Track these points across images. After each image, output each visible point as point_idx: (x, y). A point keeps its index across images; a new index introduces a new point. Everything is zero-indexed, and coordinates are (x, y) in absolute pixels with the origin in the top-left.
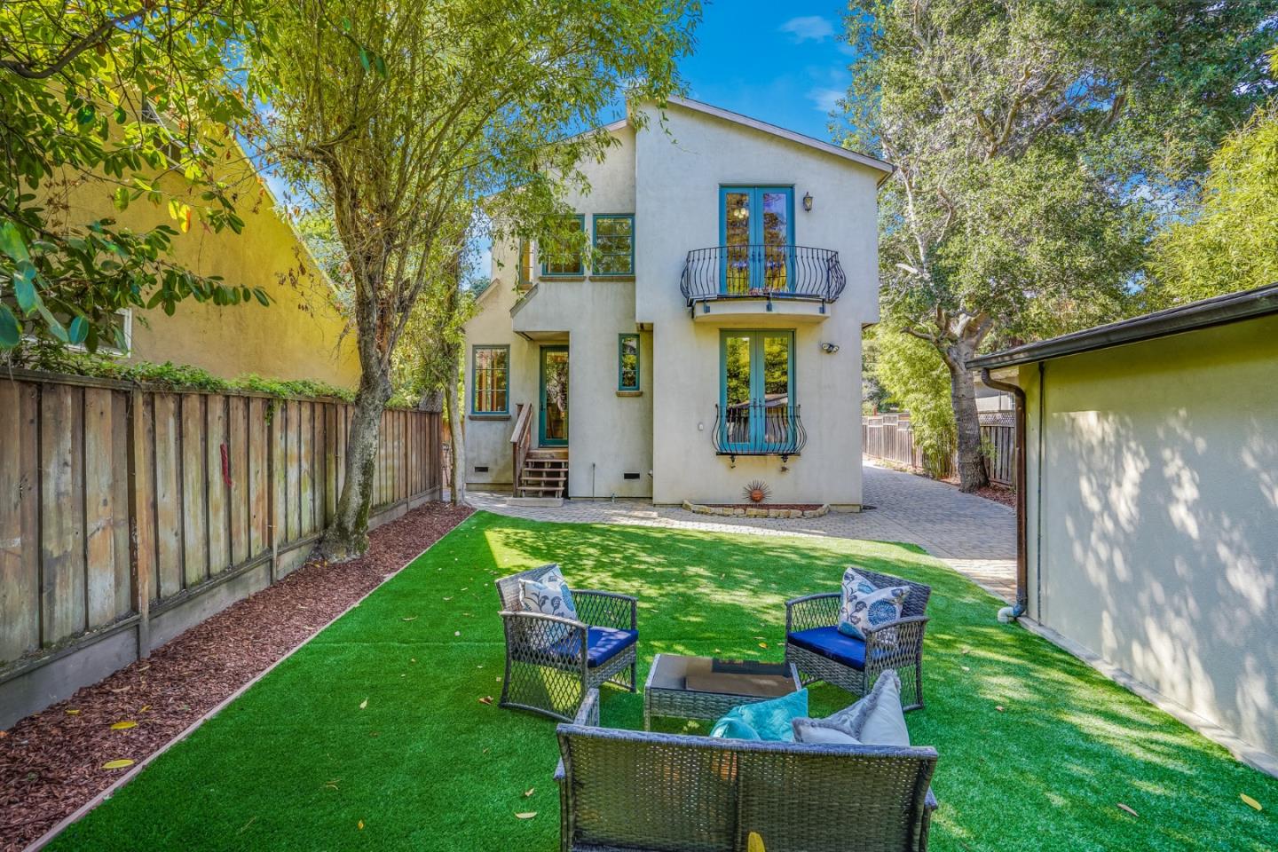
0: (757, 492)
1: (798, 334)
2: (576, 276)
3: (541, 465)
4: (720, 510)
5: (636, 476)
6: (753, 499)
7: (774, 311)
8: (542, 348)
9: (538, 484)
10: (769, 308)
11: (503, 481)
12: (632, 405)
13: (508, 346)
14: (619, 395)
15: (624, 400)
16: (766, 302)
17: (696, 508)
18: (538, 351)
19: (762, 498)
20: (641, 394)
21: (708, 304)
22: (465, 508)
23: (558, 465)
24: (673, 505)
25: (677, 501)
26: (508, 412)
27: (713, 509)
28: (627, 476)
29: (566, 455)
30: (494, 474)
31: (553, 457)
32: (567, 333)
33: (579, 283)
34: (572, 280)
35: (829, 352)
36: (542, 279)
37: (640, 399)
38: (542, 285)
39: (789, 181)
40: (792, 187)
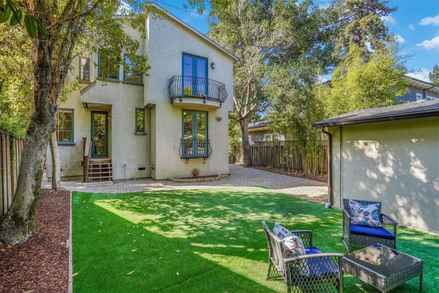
0: (196, 172)
1: (209, 113)
2: (115, 80)
3: (98, 166)
4: (187, 180)
5: (144, 169)
6: (194, 174)
7: (206, 104)
8: (92, 112)
9: (98, 175)
10: (204, 102)
11: (71, 175)
12: (142, 139)
13: (73, 110)
14: (136, 134)
15: (138, 137)
16: (203, 100)
17: (176, 180)
18: (90, 113)
19: (197, 174)
20: (145, 134)
21: (181, 98)
22: (63, 191)
23: (106, 166)
24: (164, 180)
25: (166, 177)
26: (73, 141)
27: (183, 180)
28: (140, 169)
29: (110, 161)
30: (65, 172)
31: (103, 162)
32: (111, 106)
33: (117, 83)
34: (113, 82)
35: (219, 120)
36: (98, 79)
37: (145, 136)
38: (98, 82)
39: (206, 57)
40: (207, 59)
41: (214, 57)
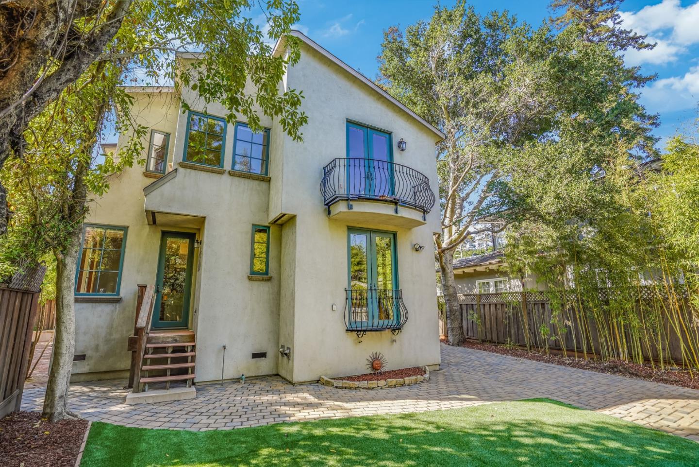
0: (377, 362)
1: (398, 235)
2: (216, 168)
3: (164, 350)
4: (364, 384)
5: (262, 355)
6: (373, 368)
7: (399, 215)
8: (165, 234)
9: (163, 373)
10: (396, 212)
11: (104, 369)
12: (262, 290)
13: (125, 229)
14: (250, 279)
15: (256, 284)
16: (394, 206)
17: (339, 383)
18: (159, 236)
19: (381, 366)
20: (269, 279)
21: (351, 203)
23: (183, 349)
24: (311, 383)
25: (315, 377)
26: (118, 294)
27: (357, 383)
28: (255, 356)
29: (193, 338)
30: (92, 362)
31: (176, 341)
32: (202, 220)
33: (219, 175)
34: (212, 172)
35: (417, 250)
36: (182, 165)
37: (269, 284)
38: (181, 170)
39: (389, 129)
40: (390, 134)
41: (401, 129)
